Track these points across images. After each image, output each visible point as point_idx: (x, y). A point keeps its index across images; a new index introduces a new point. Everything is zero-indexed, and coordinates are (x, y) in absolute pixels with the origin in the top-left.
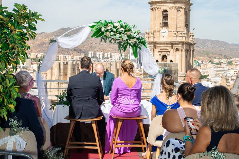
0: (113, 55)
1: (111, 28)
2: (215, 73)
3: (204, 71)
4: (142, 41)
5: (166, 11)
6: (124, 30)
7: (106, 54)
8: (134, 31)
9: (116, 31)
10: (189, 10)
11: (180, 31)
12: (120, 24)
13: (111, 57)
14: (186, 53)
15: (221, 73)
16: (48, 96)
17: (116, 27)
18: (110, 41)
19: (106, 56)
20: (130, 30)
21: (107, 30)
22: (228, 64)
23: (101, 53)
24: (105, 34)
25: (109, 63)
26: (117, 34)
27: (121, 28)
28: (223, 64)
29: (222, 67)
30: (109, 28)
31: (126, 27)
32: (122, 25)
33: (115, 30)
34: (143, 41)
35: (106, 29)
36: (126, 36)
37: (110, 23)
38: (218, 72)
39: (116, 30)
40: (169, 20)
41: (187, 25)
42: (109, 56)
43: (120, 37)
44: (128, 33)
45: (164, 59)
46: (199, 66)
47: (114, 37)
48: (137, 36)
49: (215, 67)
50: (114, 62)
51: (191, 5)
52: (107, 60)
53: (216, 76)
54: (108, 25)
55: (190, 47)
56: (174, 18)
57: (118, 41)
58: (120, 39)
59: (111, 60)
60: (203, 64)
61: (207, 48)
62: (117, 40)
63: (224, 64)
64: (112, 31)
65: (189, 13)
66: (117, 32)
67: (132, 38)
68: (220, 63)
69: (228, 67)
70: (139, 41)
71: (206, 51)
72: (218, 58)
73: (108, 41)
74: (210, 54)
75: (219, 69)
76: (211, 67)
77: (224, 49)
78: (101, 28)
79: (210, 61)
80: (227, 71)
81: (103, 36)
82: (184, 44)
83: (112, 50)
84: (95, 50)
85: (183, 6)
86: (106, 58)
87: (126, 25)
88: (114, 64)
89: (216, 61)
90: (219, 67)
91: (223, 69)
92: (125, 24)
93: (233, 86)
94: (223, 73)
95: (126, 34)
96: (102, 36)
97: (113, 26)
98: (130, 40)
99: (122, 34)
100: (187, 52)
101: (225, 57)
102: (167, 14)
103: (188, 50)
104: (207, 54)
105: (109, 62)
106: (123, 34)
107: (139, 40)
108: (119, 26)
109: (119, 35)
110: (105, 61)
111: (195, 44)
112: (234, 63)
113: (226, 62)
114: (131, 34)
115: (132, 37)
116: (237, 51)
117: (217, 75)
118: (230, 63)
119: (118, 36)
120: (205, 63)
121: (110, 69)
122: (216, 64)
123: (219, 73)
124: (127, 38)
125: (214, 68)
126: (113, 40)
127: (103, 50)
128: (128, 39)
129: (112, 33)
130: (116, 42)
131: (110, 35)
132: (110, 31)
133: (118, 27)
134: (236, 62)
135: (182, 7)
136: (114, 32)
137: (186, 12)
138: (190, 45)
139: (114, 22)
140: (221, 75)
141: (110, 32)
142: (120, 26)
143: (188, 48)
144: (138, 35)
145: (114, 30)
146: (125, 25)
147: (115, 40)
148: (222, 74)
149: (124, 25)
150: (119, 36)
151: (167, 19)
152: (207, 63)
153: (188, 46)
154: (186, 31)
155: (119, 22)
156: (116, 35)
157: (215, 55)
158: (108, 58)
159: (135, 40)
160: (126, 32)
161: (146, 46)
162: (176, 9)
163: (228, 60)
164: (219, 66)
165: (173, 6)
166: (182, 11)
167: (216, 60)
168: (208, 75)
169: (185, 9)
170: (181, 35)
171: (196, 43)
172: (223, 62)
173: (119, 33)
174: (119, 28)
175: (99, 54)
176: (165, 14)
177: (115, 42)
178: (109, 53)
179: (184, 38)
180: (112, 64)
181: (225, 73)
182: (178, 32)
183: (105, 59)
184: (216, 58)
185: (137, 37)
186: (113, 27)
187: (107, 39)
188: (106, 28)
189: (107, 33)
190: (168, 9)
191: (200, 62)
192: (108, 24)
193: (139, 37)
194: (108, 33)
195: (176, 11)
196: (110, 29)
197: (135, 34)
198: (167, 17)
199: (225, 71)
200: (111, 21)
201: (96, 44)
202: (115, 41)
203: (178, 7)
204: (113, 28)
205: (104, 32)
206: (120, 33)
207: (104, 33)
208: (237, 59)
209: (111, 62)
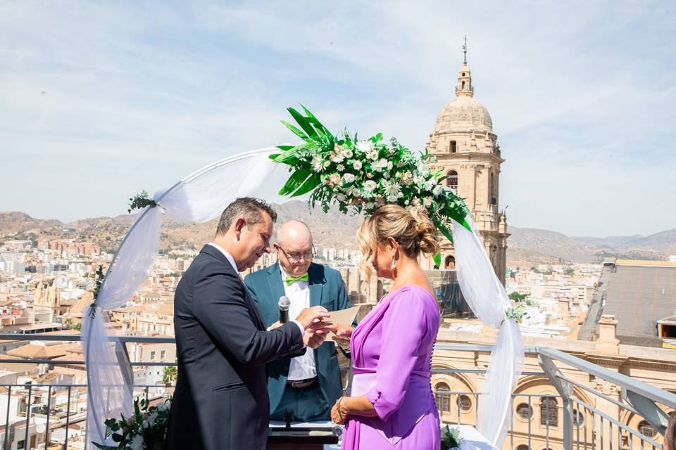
0: (352, 253)
1: (345, 160)
2: (543, 289)
3: (522, 286)
4: (452, 205)
5: (454, 173)
6: (390, 165)
7: (341, 252)
8: (425, 173)
9: (363, 169)
10: (498, 172)
11: (479, 211)
12: (375, 145)
13: (349, 257)
14: (492, 252)
15: (554, 290)
16: (135, 389)
17: (363, 156)
18: (343, 207)
19: (341, 256)
20: (411, 167)
21: (332, 168)
22: (565, 274)
23: (331, 251)
24: (323, 179)
25: (345, 270)
26: (368, 179)
27: (380, 158)
28: (556, 274)
29: (556, 279)
30: (338, 159)
31: (396, 156)
32: (384, 148)
33: (361, 166)
34: (456, 205)
35: (327, 164)
36: (397, 186)
37: (341, 143)
38: (548, 290)
39: (364, 165)
40: (459, 189)
41: (493, 201)
42: (346, 257)
43: (376, 191)
44: (406, 176)
45: (449, 262)
46: (511, 276)
47: (357, 192)
48: (434, 187)
49: (542, 279)
50: (356, 268)
51: (501, 162)
52: (343, 263)
53: (545, 296)
54: (336, 149)
55: (500, 242)
56: (469, 186)
57: (371, 206)
58: (375, 195)
59: (350, 264)
60: (519, 274)
61: (526, 244)
62: (366, 201)
63: (559, 273)
64: (349, 169)
65: (498, 177)
66: (365, 174)
67: (419, 196)
68: (550, 272)
69: (566, 280)
70: (442, 207)
71: (524, 250)
72: (548, 263)
73: (334, 204)
74: (532, 255)
75: (550, 283)
76: (535, 280)
77: (558, 246)
78: (310, 159)
79: (533, 268)
80: (565, 287)
81: (318, 190)
82: (489, 236)
83: (351, 244)
84: (321, 244)
85: (487, 164)
86: (340, 259)
87: (397, 150)
88: (354, 271)
89: (542, 267)
90: (549, 279)
91: (557, 283)
92: (394, 145)
93: (585, 316)
94: (557, 291)
95: (399, 180)
96: (315, 189)
97: (353, 152)
98: (411, 201)
99: (383, 181)
100: (494, 251)
101: (560, 261)
102: (457, 179)
103: (495, 247)
104: (527, 255)
105: (346, 267)
106: (388, 179)
107: (443, 205)
108: (373, 153)
109: (372, 182)
110: (339, 266)
111: (508, 235)
112: (576, 272)
113: (561, 271)
114: (416, 180)
115: (419, 192)
116: (582, 251)
117: (547, 295)
118: (570, 272)
119: (370, 186)
120: (524, 272)
121: (348, 281)
122: (544, 273)
123: (551, 290)
124: (401, 195)
125: (541, 281)
126: (351, 200)
127: (336, 244)
128: (406, 199)
129: (349, 177)
130: (363, 208)
131: (341, 184)
132: (341, 168)
133: (368, 156)
134: (581, 271)
135: (484, 166)
136: (355, 173)
137: (492, 174)
138: (501, 237)
139: (356, 141)
140: (553, 295)
141: (342, 174)
142: (377, 153)
143: (496, 244)
144: (438, 187)
145: (358, 166)
146: (394, 149)
147: (358, 201)
148: (556, 293)
149: (390, 149)
150: (374, 187)
151: (456, 187)
152: (527, 271)
153: (495, 239)
154: (491, 211)
155: (374, 140)
156: (363, 184)
157: (541, 258)
158: (344, 260)
159: (428, 201)
160: (398, 175)
161: (466, 223)
162: (473, 169)
163: (567, 267)
164: (549, 277)
165: (467, 163)
166: (485, 174)
167: (542, 265)
168: (530, 295)
169: (490, 169)
170: (482, 218)
171: (510, 235)
172: (557, 270)
173: (373, 176)
174: (372, 161)
175: (328, 253)
176: (453, 179)
177: (360, 209)
178: (347, 251)
179: (488, 225)
180: (350, 271)
181: (562, 291)
182: (476, 212)
183: (339, 262)
184: (543, 263)
185: (436, 192)
186: (351, 154)
187: (333, 199)
188: (328, 158)
189: (331, 176)
190: (458, 169)
191: (514, 271)
192: (336, 144)
193: (444, 192)
194: (334, 178)
195: (473, 173)
196: (341, 163)
197: (428, 182)
198: (456, 184)
199: (562, 288)
200: (347, 136)
201: (323, 233)
202: (360, 204)
203: (478, 165)
204: (352, 159)
205: (321, 173)
206: (377, 176)
207: (322, 176)
208: (582, 265)
209: (349, 267)
